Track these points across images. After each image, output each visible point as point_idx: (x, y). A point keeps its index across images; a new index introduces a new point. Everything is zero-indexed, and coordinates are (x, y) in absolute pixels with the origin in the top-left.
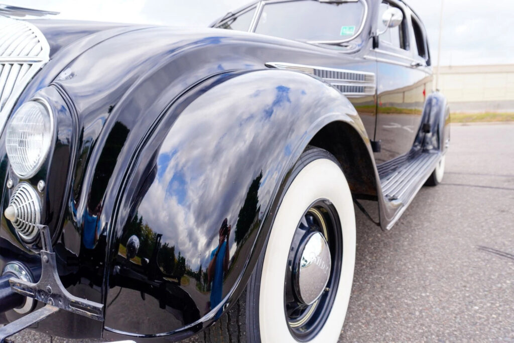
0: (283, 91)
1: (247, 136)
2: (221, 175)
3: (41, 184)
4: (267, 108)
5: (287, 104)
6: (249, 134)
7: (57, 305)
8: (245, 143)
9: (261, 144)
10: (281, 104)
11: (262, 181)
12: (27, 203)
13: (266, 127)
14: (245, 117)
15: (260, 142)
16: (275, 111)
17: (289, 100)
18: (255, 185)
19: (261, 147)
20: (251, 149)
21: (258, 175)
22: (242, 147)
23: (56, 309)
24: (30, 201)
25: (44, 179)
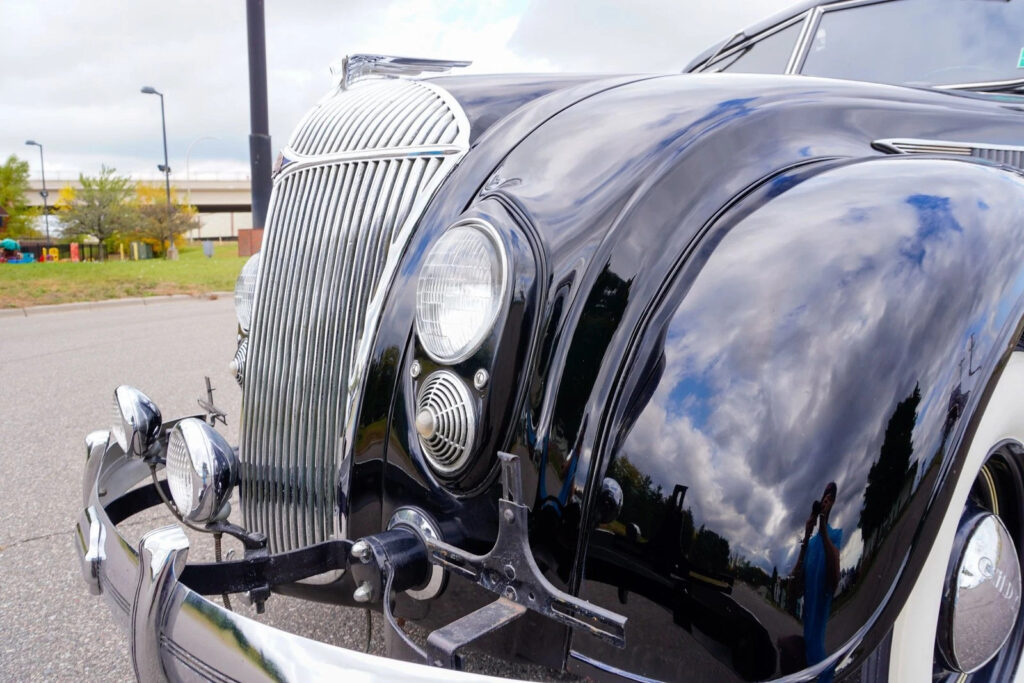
0: (933, 207)
1: (868, 308)
2: (815, 383)
3: (481, 377)
4: (908, 246)
5: (955, 235)
6: (872, 303)
7: (522, 601)
8: (864, 322)
9: (910, 324)
10: (941, 235)
11: (919, 409)
12: (454, 407)
13: (919, 288)
14: (850, 266)
15: (907, 322)
16: (928, 249)
17: (956, 227)
18: (904, 417)
19: (911, 333)
20: (884, 335)
21: (910, 393)
22: (857, 330)
23: (520, 609)
24: (459, 405)
25: (486, 368)
